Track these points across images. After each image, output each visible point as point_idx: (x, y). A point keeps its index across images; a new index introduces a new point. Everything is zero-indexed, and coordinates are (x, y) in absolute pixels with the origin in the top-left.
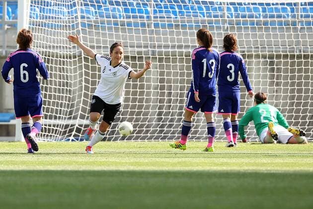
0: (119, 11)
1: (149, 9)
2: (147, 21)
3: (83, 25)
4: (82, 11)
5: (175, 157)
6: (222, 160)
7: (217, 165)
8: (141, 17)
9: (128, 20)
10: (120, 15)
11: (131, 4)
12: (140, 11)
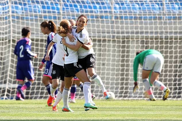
0: (38, 7)
1: (59, 6)
2: (58, 15)
3: (13, 16)
4: (12, 8)
5: (78, 111)
6: (110, 113)
7: (107, 116)
8: (53, 12)
9: (45, 14)
10: (39, 10)
11: (47, 3)
12: (53, 8)
